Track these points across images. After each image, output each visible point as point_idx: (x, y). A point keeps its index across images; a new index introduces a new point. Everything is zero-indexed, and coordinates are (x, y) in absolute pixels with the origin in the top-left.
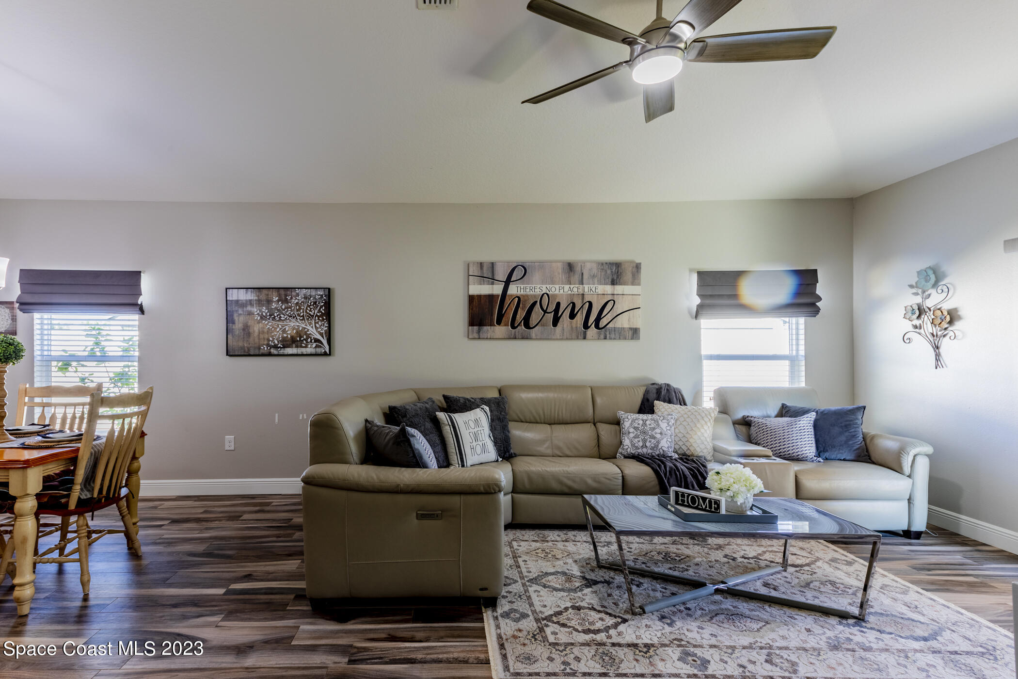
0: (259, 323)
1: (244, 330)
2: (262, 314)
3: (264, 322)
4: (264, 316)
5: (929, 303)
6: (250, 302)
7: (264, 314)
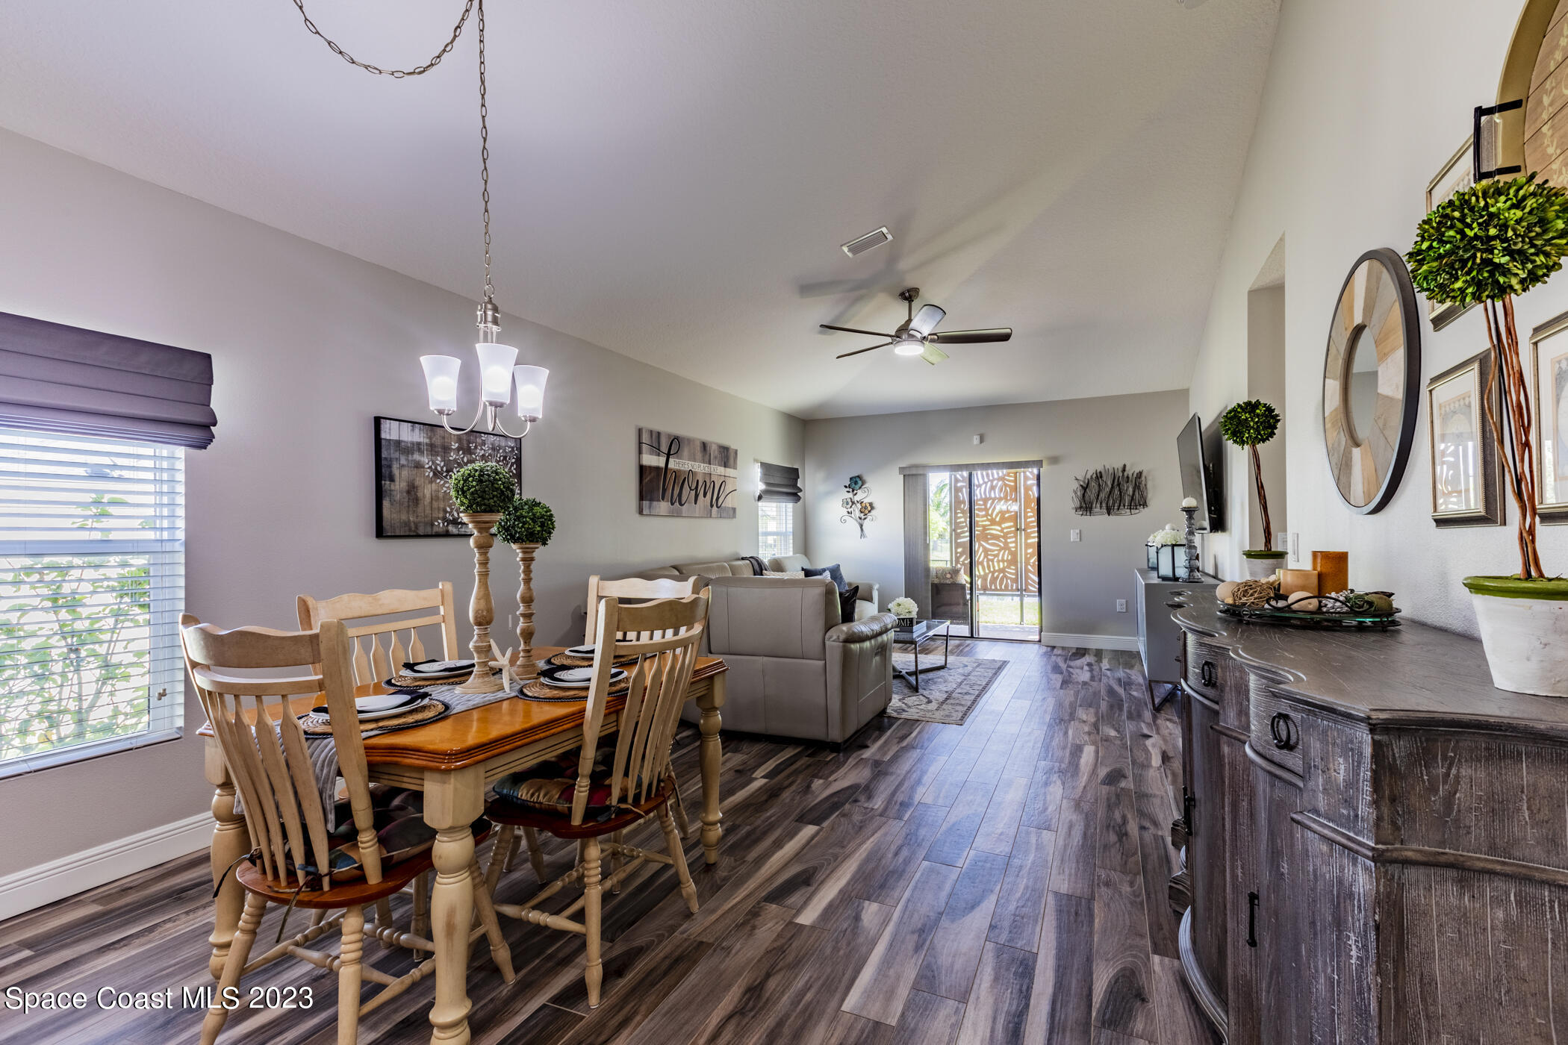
0: (431, 482)
1: (408, 492)
2: (436, 469)
3: (438, 481)
4: (439, 472)
5: (857, 498)
6: (418, 447)
7: (439, 468)
